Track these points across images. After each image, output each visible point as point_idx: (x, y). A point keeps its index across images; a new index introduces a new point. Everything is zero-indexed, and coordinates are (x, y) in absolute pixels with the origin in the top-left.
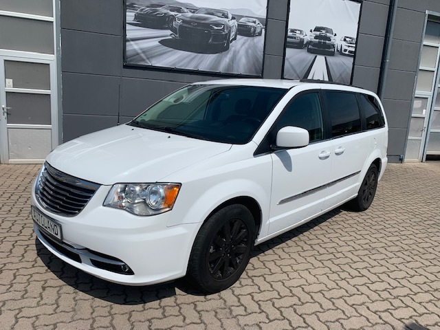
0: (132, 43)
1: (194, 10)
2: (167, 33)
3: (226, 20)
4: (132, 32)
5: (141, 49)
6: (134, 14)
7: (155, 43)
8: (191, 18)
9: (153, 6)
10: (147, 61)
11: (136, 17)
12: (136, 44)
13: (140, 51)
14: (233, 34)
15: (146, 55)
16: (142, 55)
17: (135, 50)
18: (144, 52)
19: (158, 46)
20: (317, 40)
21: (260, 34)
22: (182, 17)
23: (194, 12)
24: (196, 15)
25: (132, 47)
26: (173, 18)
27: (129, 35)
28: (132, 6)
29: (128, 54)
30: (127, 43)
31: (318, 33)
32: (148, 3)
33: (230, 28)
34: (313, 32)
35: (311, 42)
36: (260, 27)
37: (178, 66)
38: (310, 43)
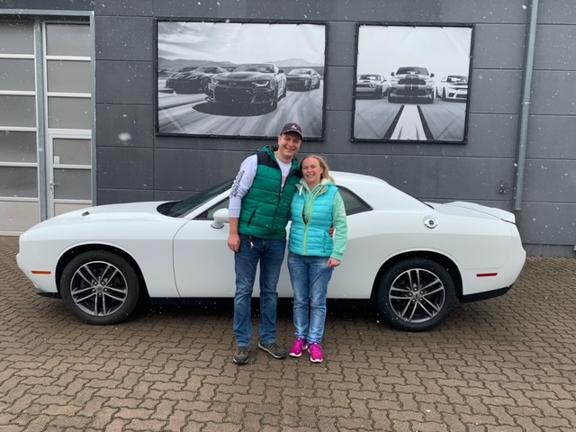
0: (164, 111)
1: (232, 68)
2: (201, 98)
3: (272, 75)
4: (163, 100)
5: (174, 117)
6: (165, 81)
7: (189, 109)
8: (229, 77)
9: (186, 69)
10: (181, 129)
11: (168, 84)
12: (169, 112)
13: (172, 120)
14: (280, 91)
15: (179, 123)
16: (175, 123)
17: (167, 118)
18: (177, 120)
19: (192, 113)
20: (404, 85)
21: (317, 86)
22: (218, 78)
23: (232, 71)
24: (235, 73)
25: (164, 116)
26: (209, 80)
27: (161, 103)
28: (164, 73)
29: (160, 123)
30: (159, 112)
31: (404, 76)
32: (181, 68)
33: (277, 84)
34: (396, 76)
35: (393, 88)
36: (316, 77)
37: (215, 133)
38: (391, 90)
